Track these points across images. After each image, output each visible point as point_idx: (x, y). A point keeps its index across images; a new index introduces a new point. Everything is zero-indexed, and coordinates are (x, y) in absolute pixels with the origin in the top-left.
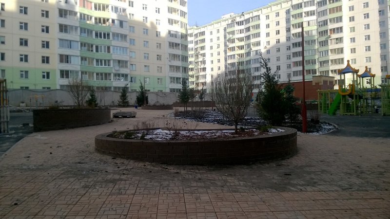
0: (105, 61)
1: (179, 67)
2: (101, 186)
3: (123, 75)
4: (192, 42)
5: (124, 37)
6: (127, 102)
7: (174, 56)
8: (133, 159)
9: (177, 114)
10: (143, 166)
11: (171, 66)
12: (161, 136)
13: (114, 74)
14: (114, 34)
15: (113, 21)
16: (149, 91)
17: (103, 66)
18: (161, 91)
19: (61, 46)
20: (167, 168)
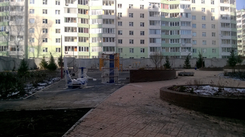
0: (176, 40)
1: (229, 40)
2: (155, 124)
3: (187, 48)
4: (240, 21)
5: (188, 23)
6: (190, 66)
7: (225, 33)
8: (183, 107)
9: (226, 75)
10: (189, 114)
11: (223, 40)
12: (207, 91)
13: (181, 48)
14: (182, 22)
15: (182, 14)
16: (206, 58)
17: (175, 43)
18: (215, 58)
19: (151, 33)
20: (208, 118)
